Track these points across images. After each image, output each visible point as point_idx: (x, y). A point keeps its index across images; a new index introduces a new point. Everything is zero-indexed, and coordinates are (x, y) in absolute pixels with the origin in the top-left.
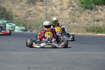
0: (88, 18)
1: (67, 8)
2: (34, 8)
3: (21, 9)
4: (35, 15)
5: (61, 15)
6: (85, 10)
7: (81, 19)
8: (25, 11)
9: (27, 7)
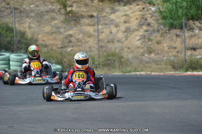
0: (175, 45)
1: (137, 28)
2: (78, 30)
3: (53, 33)
4: (80, 44)
5: (126, 42)
6: (169, 30)
7: (164, 47)
8: (61, 36)
9: (65, 28)
